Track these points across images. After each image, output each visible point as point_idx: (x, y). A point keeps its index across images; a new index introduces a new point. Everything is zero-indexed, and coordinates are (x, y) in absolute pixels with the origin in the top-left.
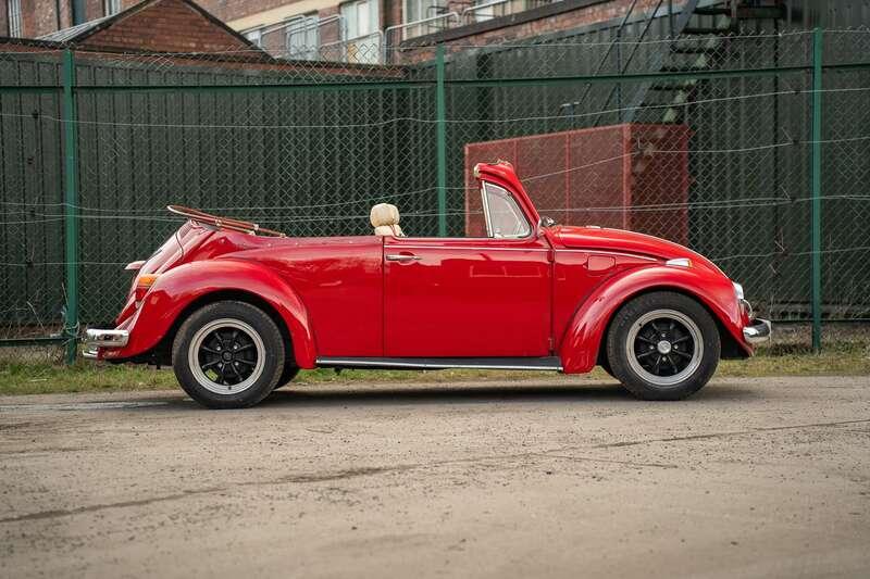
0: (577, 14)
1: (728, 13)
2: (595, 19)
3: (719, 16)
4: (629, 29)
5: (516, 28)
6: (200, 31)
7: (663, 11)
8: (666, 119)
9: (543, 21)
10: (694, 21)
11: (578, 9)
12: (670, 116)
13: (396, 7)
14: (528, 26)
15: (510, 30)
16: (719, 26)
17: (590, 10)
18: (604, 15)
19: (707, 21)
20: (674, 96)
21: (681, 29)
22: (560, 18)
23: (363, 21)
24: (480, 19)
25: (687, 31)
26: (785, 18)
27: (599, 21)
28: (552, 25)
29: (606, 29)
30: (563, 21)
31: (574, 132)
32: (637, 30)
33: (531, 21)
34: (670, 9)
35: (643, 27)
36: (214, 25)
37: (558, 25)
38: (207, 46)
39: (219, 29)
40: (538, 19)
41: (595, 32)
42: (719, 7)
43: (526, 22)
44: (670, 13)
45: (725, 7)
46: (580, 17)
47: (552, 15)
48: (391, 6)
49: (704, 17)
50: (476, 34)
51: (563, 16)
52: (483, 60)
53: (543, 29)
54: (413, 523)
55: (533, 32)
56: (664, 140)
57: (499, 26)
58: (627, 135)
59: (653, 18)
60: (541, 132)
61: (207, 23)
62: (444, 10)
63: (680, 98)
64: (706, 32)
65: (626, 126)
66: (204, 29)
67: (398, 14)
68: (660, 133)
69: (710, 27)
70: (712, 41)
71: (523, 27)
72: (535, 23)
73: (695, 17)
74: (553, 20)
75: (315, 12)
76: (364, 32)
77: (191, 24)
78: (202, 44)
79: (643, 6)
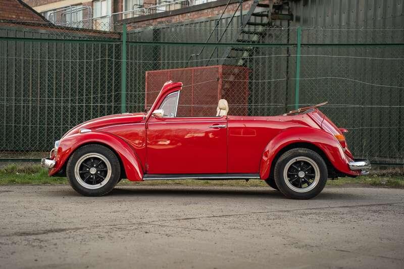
0: (200, 12)
1: (267, 16)
2: (208, 15)
3: (263, 17)
4: (224, 21)
5: (172, 17)
6: (18, 10)
7: (238, 14)
8: (239, 64)
9: (184, 15)
10: (253, 19)
11: (201, 10)
12: (241, 62)
13: (120, 4)
14: (177, 17)
15: (169, 18)
16: (263, 22)
17: (206, 11)
18: (213, 14)
19: (258, 20)
20: (243, 54)
21: (246, 22)
22: (192, 14)
23: (104, 9)
24: (158, 12)
25: (249, 24)
26: (292, 20)
27: (210, 16)
28: (188, 17)
29: (213, 20)
30: (193, 15)
31: (196, 68)
32: (227, 21)
33: (179, 14)
34: (241, 12)
35: (229, 20)
36: (25, 7)
37: (192, 17)
38: (21, 18)
39: (28, 10)
40: (182, 14)
41: (208, 21)
42: (264, 13)
43: (177, 15)
44: (241, 15)
45: (266, 13)
46: (202, 14)
47: (189, 12)
48: (118, 3)
49: (257, 18)
50: (153, 19)
51: (194, 13)
52: (156, 32)
53: (184, 18)
54: (67, 257)
55: (179, 19)
56: (238, 74)
57: (164, 16)
58: (220, 70)
59: (233, 17)
60: (182, 67)
61: (21, 6)
62: (141, 7)
63: (246, 54)
64: (258, 24)
65: (220, 67)
66: (19, 9)
67: (120, 7)
68: (236, 71)
69: (260, 22)
70: (260, 29)
71: (175, 17)
72: (180, 16)
73: (253, 17)
74: (189, 14)
75: (81, 4)
76: (104, 15)
77: (14, 6)
78: (19, 16)
79: (230, 11)
